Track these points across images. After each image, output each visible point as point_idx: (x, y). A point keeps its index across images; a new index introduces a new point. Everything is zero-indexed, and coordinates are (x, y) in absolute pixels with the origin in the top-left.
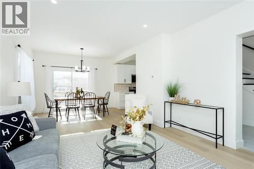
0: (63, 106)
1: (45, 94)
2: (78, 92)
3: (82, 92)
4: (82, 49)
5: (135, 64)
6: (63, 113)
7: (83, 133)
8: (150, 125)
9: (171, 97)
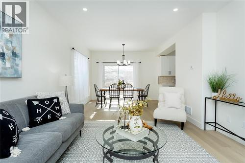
0: (107, 95)
1: (95, 85)
2: (120, 84)
3: (123, 83)
4: (124, 45)
5: (175, 55)
6: (108, 102)
7: (114, 121)
8: (183, 124)
9: (214, 92)
